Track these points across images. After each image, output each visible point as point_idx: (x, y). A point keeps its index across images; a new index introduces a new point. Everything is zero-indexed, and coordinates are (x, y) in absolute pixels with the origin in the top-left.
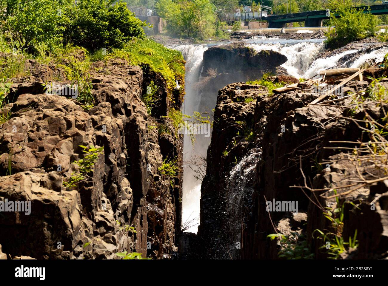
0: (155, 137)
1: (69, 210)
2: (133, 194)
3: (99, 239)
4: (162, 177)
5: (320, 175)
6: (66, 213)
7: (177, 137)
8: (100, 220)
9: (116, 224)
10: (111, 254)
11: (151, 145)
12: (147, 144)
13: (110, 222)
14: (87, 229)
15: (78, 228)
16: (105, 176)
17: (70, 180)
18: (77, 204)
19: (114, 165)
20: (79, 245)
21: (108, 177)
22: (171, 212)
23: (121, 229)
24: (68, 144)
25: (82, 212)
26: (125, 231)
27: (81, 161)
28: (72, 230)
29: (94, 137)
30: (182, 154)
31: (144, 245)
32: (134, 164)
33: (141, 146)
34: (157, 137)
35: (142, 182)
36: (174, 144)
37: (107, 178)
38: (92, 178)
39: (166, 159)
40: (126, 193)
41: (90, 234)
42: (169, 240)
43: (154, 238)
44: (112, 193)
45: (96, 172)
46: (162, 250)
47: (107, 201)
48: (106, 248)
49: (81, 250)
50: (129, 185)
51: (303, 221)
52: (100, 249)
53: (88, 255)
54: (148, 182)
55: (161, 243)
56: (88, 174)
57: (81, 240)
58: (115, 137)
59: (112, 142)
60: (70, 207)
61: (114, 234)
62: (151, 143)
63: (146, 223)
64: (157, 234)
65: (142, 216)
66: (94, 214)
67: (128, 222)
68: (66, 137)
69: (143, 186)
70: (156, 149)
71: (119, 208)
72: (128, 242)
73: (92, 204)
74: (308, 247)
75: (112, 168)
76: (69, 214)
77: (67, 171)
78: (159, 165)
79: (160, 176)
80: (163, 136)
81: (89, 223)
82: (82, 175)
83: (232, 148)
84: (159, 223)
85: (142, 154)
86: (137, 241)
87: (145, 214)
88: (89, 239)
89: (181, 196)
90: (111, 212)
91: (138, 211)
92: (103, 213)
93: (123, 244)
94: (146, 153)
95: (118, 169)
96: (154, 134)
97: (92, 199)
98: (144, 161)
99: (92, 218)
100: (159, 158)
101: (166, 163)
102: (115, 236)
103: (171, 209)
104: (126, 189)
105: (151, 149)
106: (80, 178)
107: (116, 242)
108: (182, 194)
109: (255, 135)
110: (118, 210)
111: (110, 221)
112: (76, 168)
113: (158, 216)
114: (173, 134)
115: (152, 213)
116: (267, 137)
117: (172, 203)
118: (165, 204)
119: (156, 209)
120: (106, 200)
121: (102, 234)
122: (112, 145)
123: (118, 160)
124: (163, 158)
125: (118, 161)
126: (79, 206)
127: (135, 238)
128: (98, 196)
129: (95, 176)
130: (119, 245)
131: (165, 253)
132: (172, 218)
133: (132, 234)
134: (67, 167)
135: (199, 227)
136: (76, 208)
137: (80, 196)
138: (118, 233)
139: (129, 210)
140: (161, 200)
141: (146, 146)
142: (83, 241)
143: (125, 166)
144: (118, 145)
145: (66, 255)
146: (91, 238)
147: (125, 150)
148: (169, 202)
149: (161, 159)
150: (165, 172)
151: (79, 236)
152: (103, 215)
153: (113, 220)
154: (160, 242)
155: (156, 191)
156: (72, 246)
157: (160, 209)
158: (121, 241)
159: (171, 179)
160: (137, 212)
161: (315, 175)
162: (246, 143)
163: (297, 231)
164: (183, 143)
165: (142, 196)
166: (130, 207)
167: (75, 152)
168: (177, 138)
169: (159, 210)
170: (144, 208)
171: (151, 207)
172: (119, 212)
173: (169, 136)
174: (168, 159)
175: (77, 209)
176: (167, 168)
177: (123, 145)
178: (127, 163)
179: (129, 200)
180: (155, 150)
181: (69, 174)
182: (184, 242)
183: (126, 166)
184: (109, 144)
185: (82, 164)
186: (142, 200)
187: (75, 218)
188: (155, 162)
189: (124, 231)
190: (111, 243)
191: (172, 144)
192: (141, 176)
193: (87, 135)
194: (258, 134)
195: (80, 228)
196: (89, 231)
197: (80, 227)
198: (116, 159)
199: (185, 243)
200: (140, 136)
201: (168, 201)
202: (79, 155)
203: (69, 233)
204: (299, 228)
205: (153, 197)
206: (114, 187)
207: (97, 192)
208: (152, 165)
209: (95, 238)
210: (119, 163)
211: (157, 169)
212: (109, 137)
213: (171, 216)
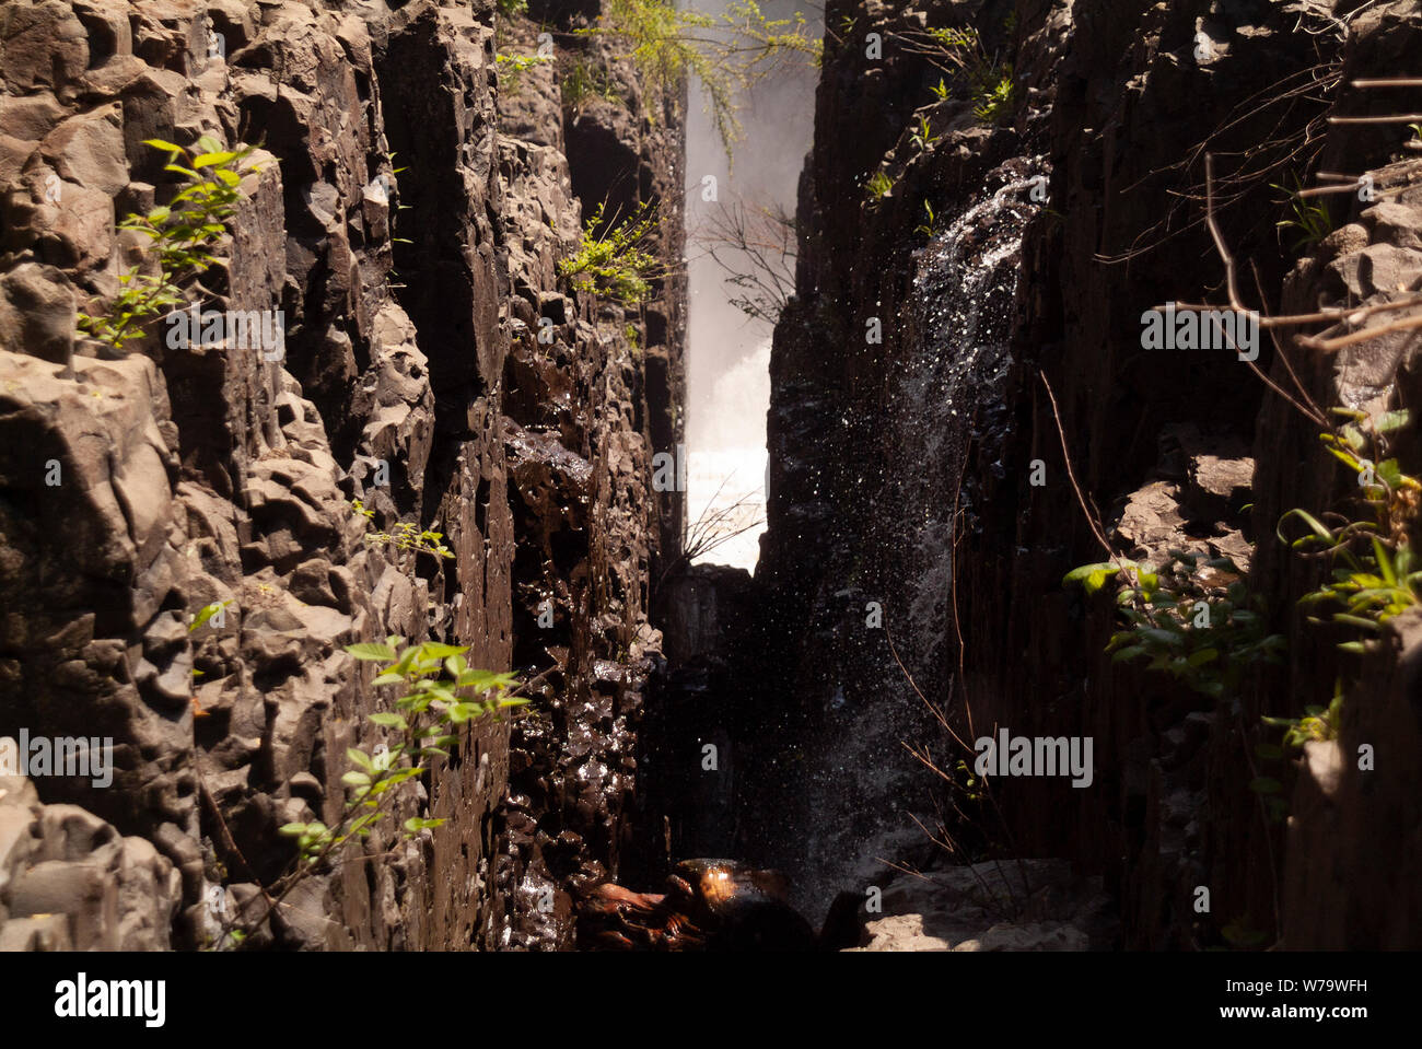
0: (546, 117)
1: (112, 448)
2: (431, 380)
3: (268, 585)
4: (582, 305)
5: (1315, 263)
6: (100, 461)
7: (654, 115)
8: (270, 496)
9: (348, 517)
10: (327, 653)
11: (522, 153)
12: (495, 141)
13: (317, 507)
14: (208, 540)
15: (159, 533)
16: (287, 288)
17: (116, 310)
18: (151, 418)
19: (331, 241)
20: (167, 613)
21: (304, 296)
22: (629, 468)
23: (377, 539)
24: (99, 136)
25: (175, 459)
26: (400, 552)
27: (161, 213)
28: (132, 538)
29: (228, 103)
30: (679, 201)
31: (495, 618)
32: (432, 238)
33: (466, 147)
34: (557, 120)
35: (475, 324)
36: (638, 151)
37: (301, 302)
38: (225, 299)
39: (596, 220)
40: (398, 376)
41: (227, 564)
42: (623, 601)
43: (545, 587)
44: (329, 374)
45: (244, 270)
46: (586, 642)
47: (306, 409)
48: (302, 626)
49: (178, 636)
50: (412, 334)
51: (1239, 493)
52: (277, 633)
53: (218, 659)
54: (502, 320)
55: (582, 610)
56: (204, 278)
57: (178, 587)
58: (331, 102)
59: (318, 129)
60: (117, 433)
61: (342, 562)
62: (524, 145)
63: (503, 519)
64: (563, 570)
65: (484, 487)
66: (243, 470)
67: (413, 510)
68: (90, 101)
69: (480, 338)
70: (548, 172)
71: (366, 445)
72: (416, 603)
73: (229, 424)
74: (1253, 607)
75: (323, 255)
76: (111, 466)
77: (101, 265)
78: (562, 248)
79: (570, 300)
80: (586, 111)
81: (218, 512)
82: (169, 281)
83: (913, 161)
84: (571, 518)
85: (468, 186)
86: (459, 597)
87: (496, 474)
88: (219, 585)
89: (680, 398)
90: (324, 460)
91: (460, 459)
92: (285, 466)
93: (387, 611)
94: (489, 185)
95: (353, 258)
96: (543, 106)
97: (229, 398)
98: (482, 221)
99: (231, 488)
100: (566, 215)
101: (596, 237)
102: (344, 572)
103: (628, 457)
104: (399, 355)
105: (526, 174)
106: (162, 299)
107: (351, 597)
108: (684, 387)
109: (1019, 93)
110: (363, 452)
111: (319, 499)
112: (143, 249)
113: (566, 489)
114: (632, 105)
115: (539, 472)
116: (1076, 99)
117: (637, 427)
118: (595, 433)
119: (555, 453)
120: (298, 404)
121: (282, 565)
122: (321, 140)
123: (350, 213)
124: (585, 215)
125: (353, 222)
126: (160, 427)
127: (452, 587)
128: (257, 383)
129: (236, 287)
130: (363, 614)
131: (604, 657)
132: (631, 499)
133: (438, 565)
134: (101, 248)
135: (764, 540)
136: (146, 438)
137: (163, 381)
138: (362, 557)
139: (413, 454)
140: (576, 410)
141: (488, 149)
142: (185, 593)
143: (388, 244)
144: (351, 143)
145: (106, 658)
146: (230, 581)
147: (385, 166)
148: (616, 426)
149: (574, 221)
150: (592, 282)
151: (164, 569)
152: (285, 472)
153: (334, 497)
154: (577, 606)
155: (552, 371)
156: (136, 615)
157: (572, 455)
158: (379, 599)
159: (630, 316)
160: (457, 467)
161: (1293, 264)
162: (976, 132)
163: (1211, 540)
164: (683, 148)
165: (477, 387)
166: (420, 438)
167: (135, 175)
168: (651, 121)
169: (568, 461)
170: (492, 445)
171: (530, 444)
172: (367, 465)
173: (616, 114)
174: (607, 217)
175: (152, 445)
176: (600, 260)
177: (373, 143)
178: (394, 233)
179: (412, 406)
180: (544, 177)
181: (111, 279)
182: (695, 608)
183: (395, 245)
184: (305, 139)
185: (165, 227)
186: (478, 406)
187: (144, 487)
188: (547, 231)
189: (393, 550)
190: (326, 602)
191: (628, 151)
192: (468, 295)
193: (193, 90)
194: (1033, 90)
195: (169, 533)
196: (222, 548)
197: (171, 525)
198: (341, 211)
199: (702, 612)
200: (459, 100)
201: (613, 416)
202: (156, 191)
203: (117, 555)
204: (1222, 526)
205: (540, 400)
206: (336, 345)
207: (252, 367)
208: (527, 247)
209: (249, 581)
210: (359, 228)
211: (557, 267)
212: (302, 101)
213: (630, 491)
